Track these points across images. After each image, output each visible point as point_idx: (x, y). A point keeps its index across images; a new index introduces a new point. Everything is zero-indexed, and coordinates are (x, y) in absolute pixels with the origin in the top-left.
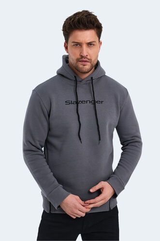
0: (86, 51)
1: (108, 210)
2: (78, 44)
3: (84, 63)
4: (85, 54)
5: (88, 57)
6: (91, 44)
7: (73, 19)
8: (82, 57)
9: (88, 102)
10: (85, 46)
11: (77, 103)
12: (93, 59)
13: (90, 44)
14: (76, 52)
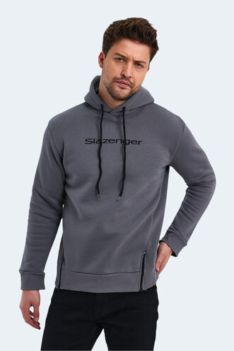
0: (130, 70)
2: (123, 59)
3: (123, 86)
4: (128, 74)
5: (131, 80)
6: (139, 65)
7: (126, 23)
8: (123, 76)
9: (119, 141)
10: (130, 64)
14: (117, 69)
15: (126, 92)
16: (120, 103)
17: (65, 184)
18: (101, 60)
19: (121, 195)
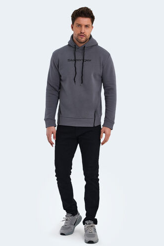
0: (84, 29)
1: (93, 126)
2: (80, 25)
3: (82, 37)
4: (83, 31)
5: (85, 33)
8: (81, 33)
9: (82, 60)
10: (83, 27)
11: (75, 60)
12: (87, 35)
13: (86, 26)
14: (78, 30)
15: (83, 39)
16: (83, 44)
17: (60, 80)
18: (72, 28)
19: (82, 83)
